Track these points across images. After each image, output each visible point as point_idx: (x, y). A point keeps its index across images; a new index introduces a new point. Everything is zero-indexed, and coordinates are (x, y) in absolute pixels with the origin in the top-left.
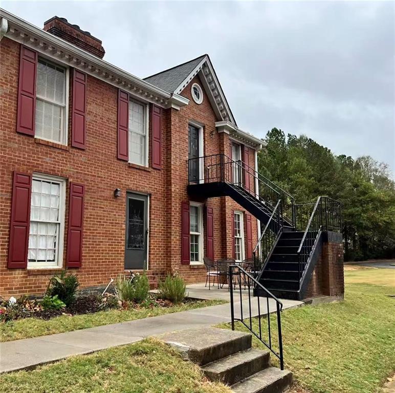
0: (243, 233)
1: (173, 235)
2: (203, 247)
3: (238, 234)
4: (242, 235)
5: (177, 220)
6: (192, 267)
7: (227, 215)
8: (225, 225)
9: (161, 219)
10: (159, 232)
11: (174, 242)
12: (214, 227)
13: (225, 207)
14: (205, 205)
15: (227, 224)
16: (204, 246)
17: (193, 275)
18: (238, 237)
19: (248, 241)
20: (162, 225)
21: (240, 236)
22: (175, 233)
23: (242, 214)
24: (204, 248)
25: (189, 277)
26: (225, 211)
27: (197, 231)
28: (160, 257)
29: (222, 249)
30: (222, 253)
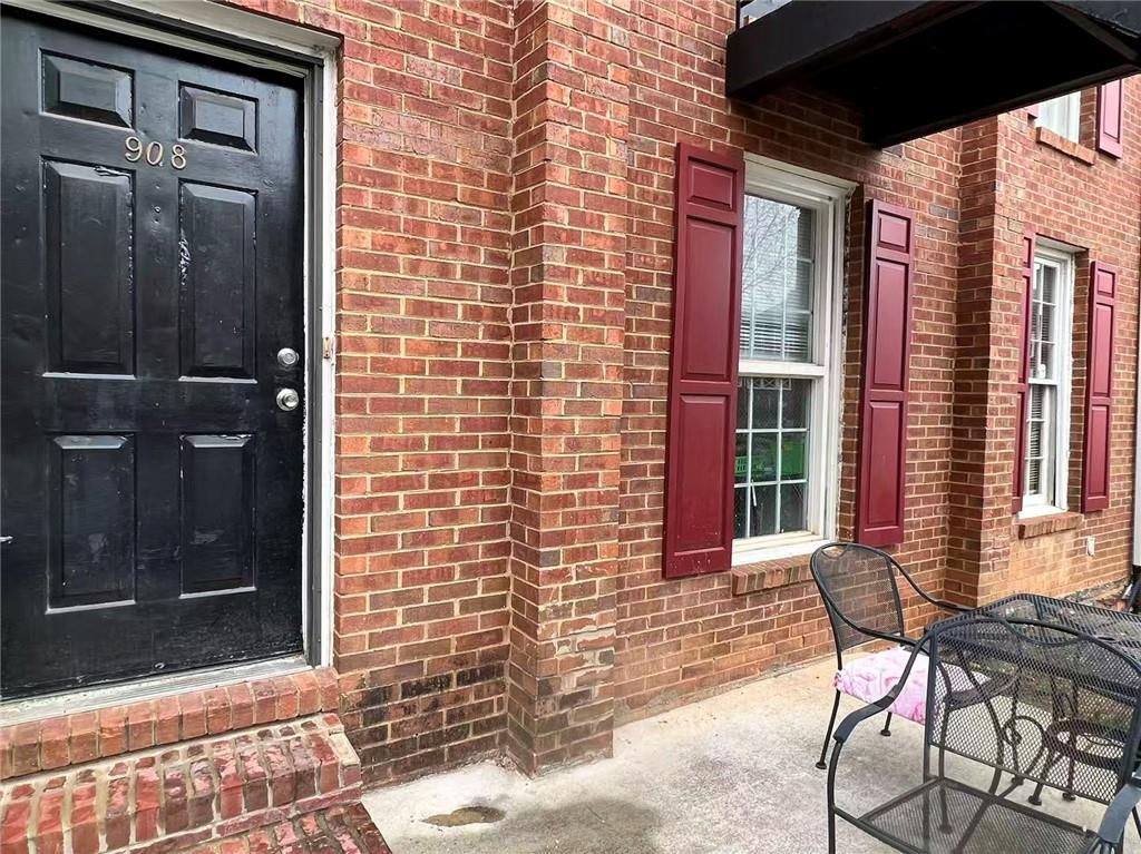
0: (1069, 360)
1: (566, 388)
2: (836, 448)
3: (1041, 368)
4: (1061, 371)
5: (606, 270)
6: (743, 588)
7: (998, 259)
8: (987, 318)
9: (458, 264)
10: (449, 368)
11: (574, 445)
12: (911, 332)
13: (989, 210)
14: (860, 191)
15: (995, 312)
16: (845, 446)
17: (753, 629)
18: (1040, 379)
19: (1093, 398)
20: (474, 313)
21: (1048, 375)
22: (574, 371)
23: (1071, 269)
24: (845, 458)
25: (725, 649)
26: (989, 233)
27: (803, 353)
28: (455, 555)
29: (955, 454)
30: (953, 477)
